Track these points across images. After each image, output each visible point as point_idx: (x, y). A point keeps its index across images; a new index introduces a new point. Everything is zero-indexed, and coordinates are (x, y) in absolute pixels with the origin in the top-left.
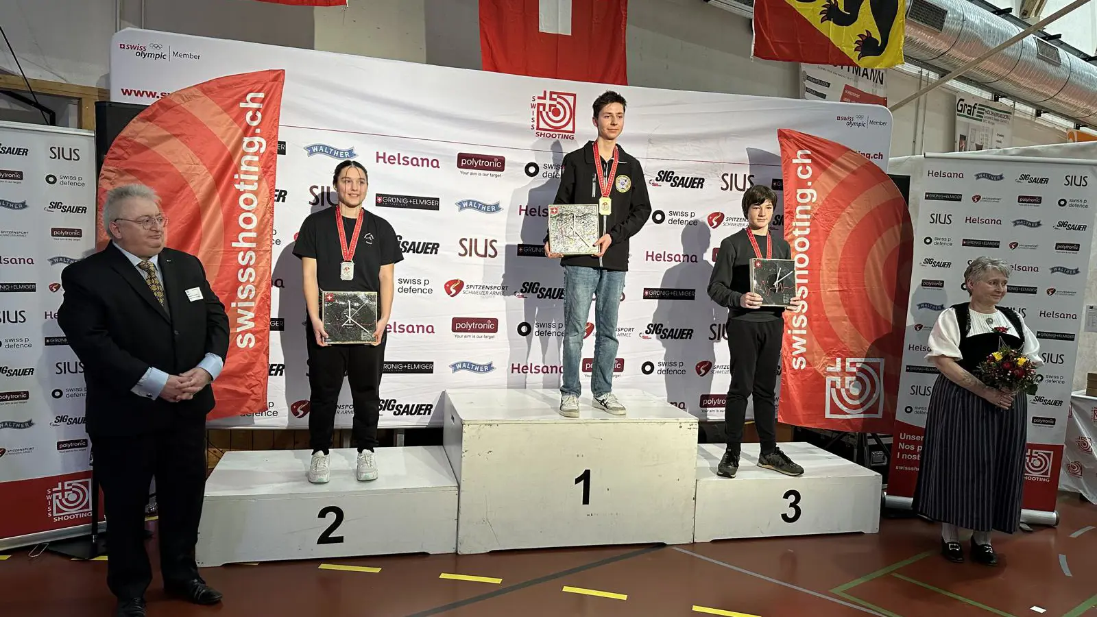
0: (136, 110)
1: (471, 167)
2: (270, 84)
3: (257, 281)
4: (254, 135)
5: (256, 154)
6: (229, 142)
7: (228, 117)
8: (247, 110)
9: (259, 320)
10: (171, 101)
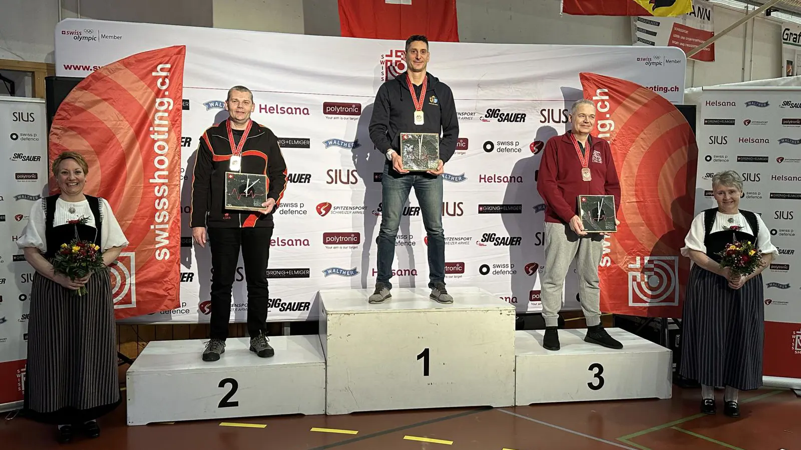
0: (75, 82)
1: (335, 113)
2: (175, 57)
3: (170, 207)
4: (164, 96)
5: (165, 111)
6: (145, 102)
7: (144, 83)
8: (157, 77)
9: (172, 238)
10: (100, 73)
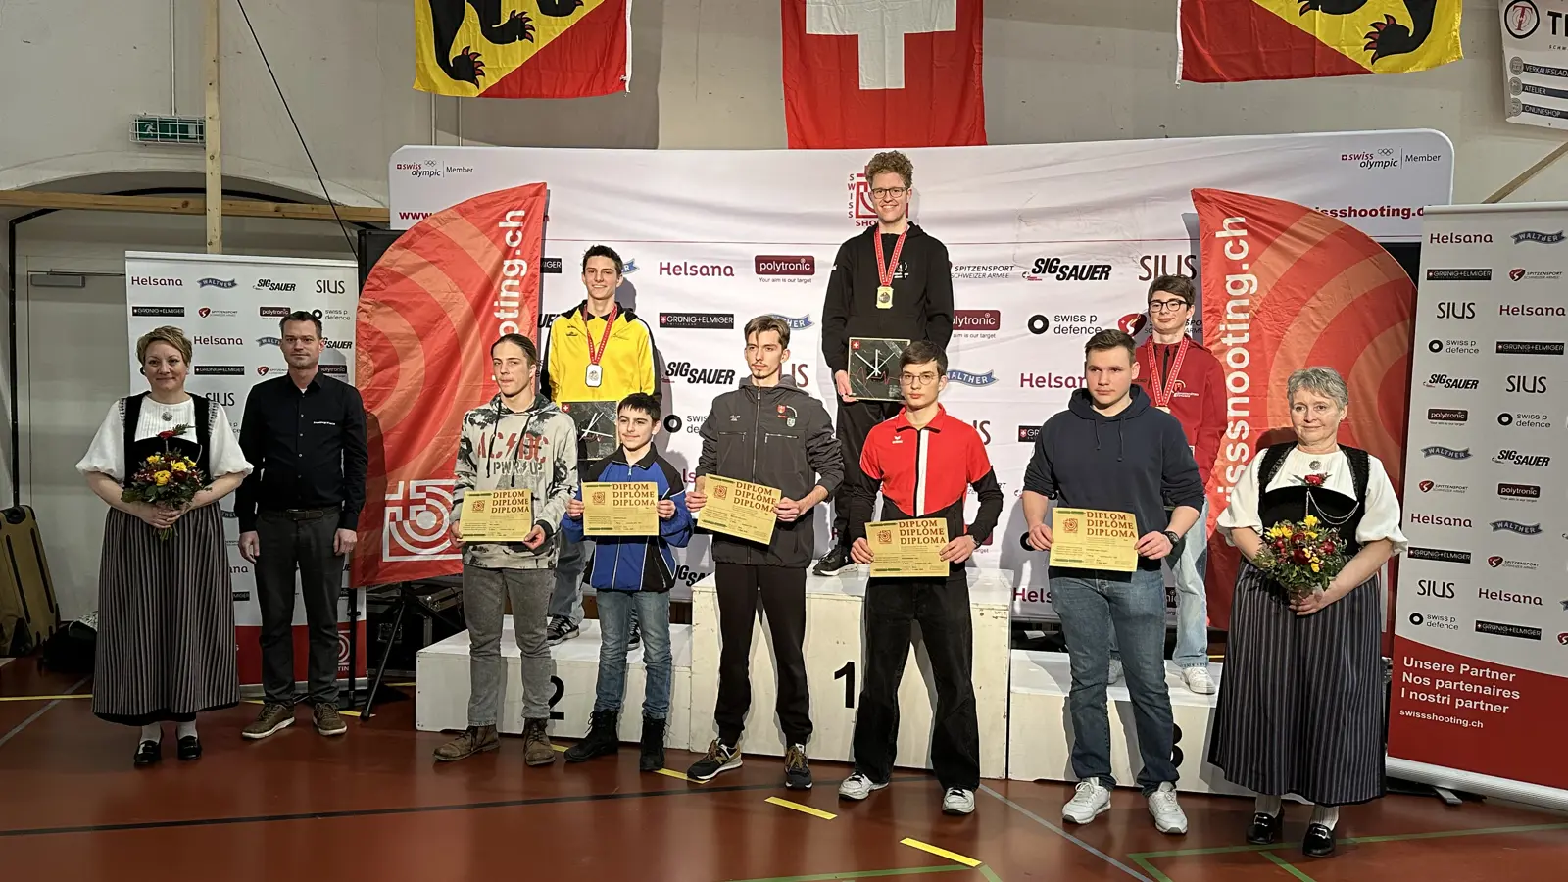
0: (398, 236)
1: (773, 272)
2: (532, 199)
4: (515, 257)
5: (515, 278)
6: (487, 265)
7: (486, 238)
8: (506, 230)
10: (427, 225)
